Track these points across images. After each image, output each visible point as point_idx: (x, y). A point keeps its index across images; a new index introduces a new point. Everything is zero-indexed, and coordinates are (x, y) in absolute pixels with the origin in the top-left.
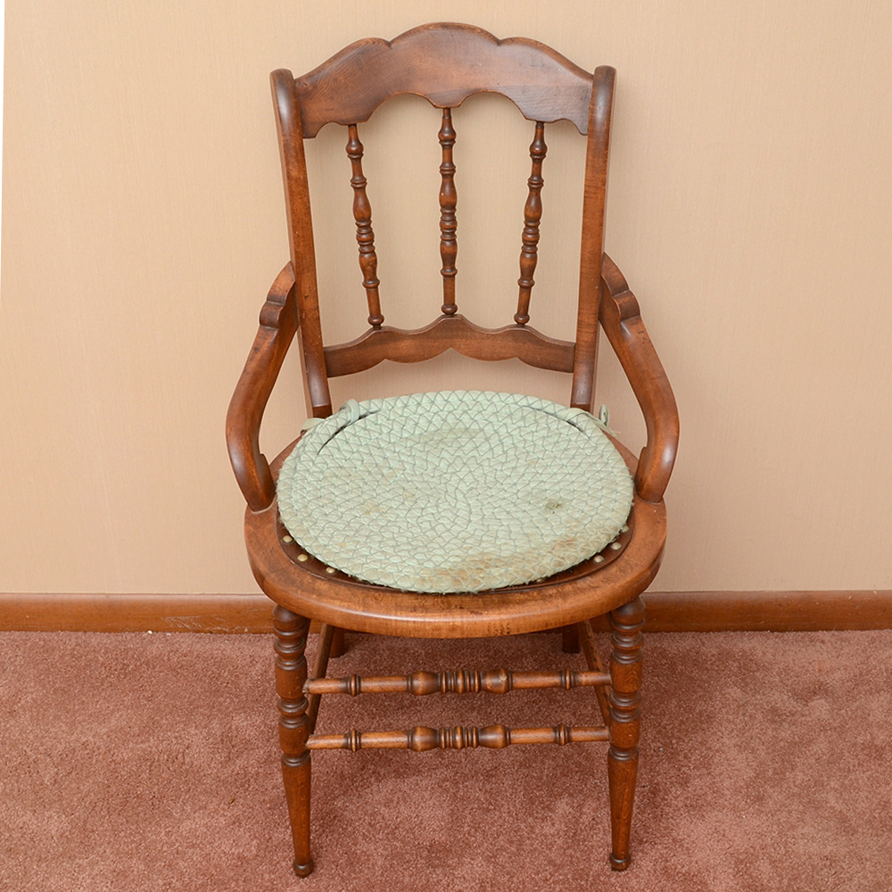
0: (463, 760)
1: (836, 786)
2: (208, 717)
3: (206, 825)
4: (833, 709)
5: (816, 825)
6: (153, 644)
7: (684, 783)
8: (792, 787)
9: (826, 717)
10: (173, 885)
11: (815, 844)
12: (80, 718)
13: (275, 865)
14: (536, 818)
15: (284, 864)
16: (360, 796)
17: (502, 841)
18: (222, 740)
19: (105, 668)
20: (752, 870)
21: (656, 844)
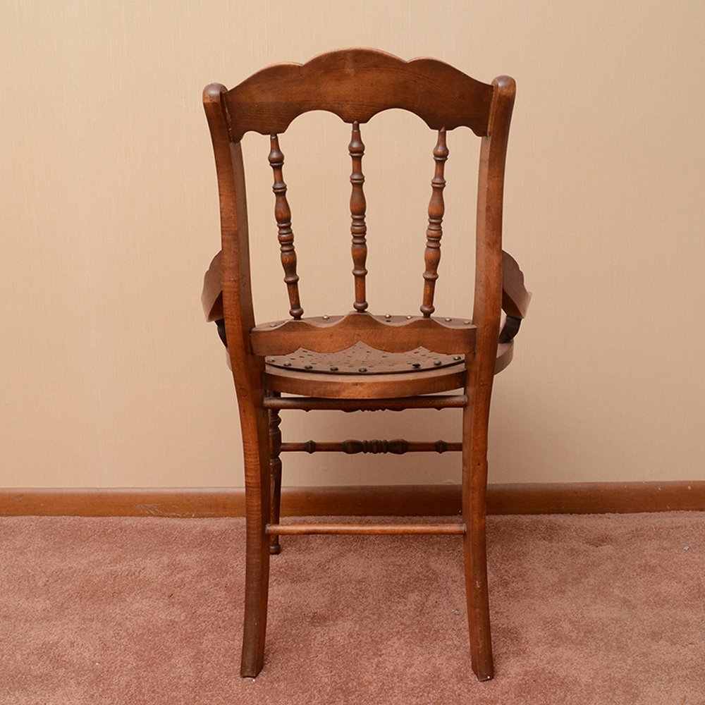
1: (620, 585)
2: (160, 555)
3: (149, 606)
4: (616, 549)
5: (605, 604)
6: (128, 520)
8: (587, 586)
9: (611, 553)
10: (120, 634)
11: (604, 613)
12: (69, 556)
14: (394, 602)
17: (367, 613)
18: (168, 565)
19: (91, 531)
20: (556, 626)
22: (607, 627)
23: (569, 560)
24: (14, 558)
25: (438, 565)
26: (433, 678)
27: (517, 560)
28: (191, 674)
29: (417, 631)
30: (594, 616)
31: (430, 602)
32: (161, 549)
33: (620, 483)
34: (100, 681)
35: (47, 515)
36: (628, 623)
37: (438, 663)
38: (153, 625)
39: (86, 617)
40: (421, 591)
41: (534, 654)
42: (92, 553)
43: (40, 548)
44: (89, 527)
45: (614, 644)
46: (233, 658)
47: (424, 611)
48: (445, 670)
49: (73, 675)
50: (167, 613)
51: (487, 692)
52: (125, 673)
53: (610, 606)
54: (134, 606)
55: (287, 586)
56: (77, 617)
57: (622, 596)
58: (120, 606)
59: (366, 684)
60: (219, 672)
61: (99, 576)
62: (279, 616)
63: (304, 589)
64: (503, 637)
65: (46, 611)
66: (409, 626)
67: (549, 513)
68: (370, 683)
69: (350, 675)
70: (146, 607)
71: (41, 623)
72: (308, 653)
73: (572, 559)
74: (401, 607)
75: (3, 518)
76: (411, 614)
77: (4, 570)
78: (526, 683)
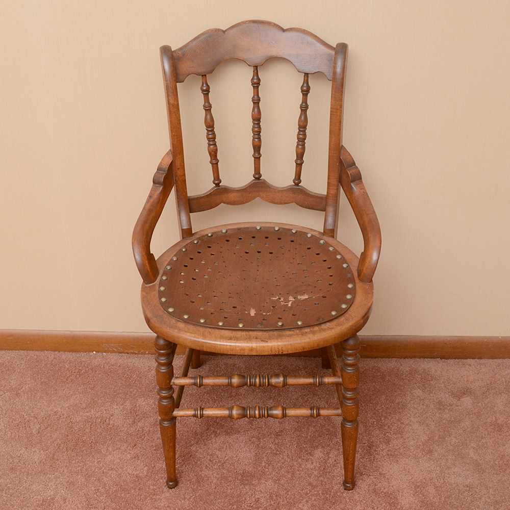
0: (264, 426)
1: (474, 446)
2: (124, 399)
3: (119, 458)
4: (474, 403)
5: (462, 467)
6: (96, 359)
7: (388, 442)
8: (449, 445)
9: (470, 407)
10: (100, 491)
11: (460, 478)
12: (54, 398)
13: (157, 481)
14: (303, 459)
15: (161, 481)
16: (205, 445)
17: (283, 471)
18: (131, 412)
19: (69, 371)
20: (424, 491)
21: (370, 475)
24: (12, 401)
27: (398, 414)
29: (320, 492)
30: (453, 481)
31: (330, 460)
32: (125, 393)
35: (33, 350)
39: (72, 470)
40: (324, 447)
42: (72, 396)
43: (31, 388)
47: (326, 471)
50: (133, 467)
53: (466, 470)
54: (108, 458)
55: (222, 439)
56: (66, 470)
57: (475, 458)
58: (97, 458)
61: (78, 423)
62: (217, 474)
63: (236, 443)
66: (315, 487)
70: (117, 460)
71: (39, 477)
73: (439, 414)
74: (309, 466)
76: (316, 473)
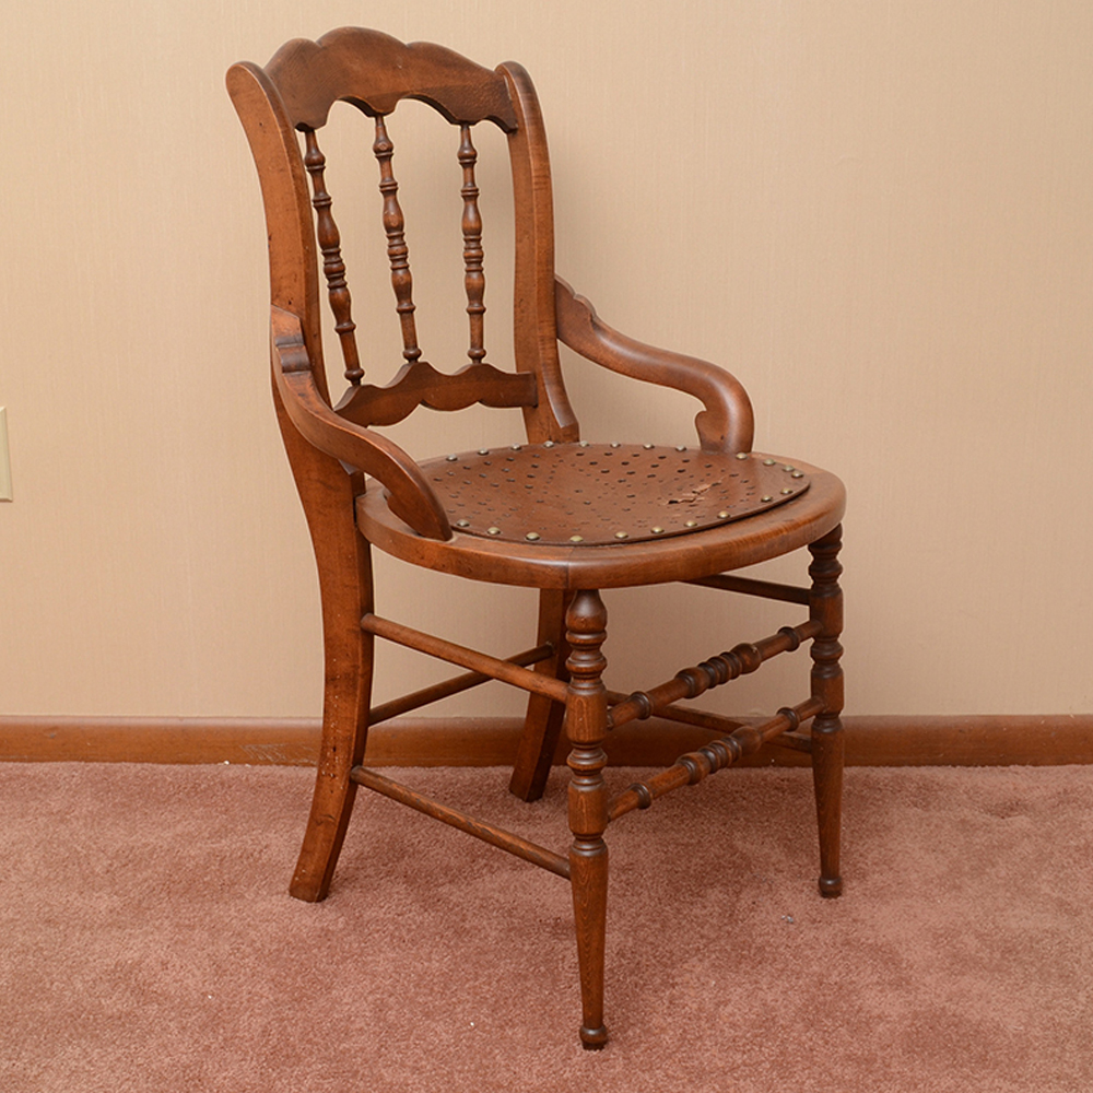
1: (1049, 878)
4: (1036, 822)
5: (1029, 908)
6: (230, 770)
8: (995, 879)
9: (1028, 827)
10: (241, 950)
11: (1030, 922)
14: (684, 902)
16: (469, 884)
19: (174, 786)
22: (1037, 943)
23: (961, 837)
24: (51, 829)
25: (748, 845)
26: (764, 1022)
27: (877, 838)
28: (367, 1014)
29: (728, 948)
30: (1014, 926)
31: (743, 902)
32: (292, 817)
33: (1034, 716)
34: (218, 1024)
35: (97, 761)
36: (1072, 938)
37: (770, 999)
38: (294, 936)
39: (181, 922)
40: (726, 885)
41: (925, 985)
42: (179, 821)
43: (91, 812)
44: (169, 779)
45: (1053, 970)
46: (432, 989)
47: (735, 917)
48: (783, 1010)
49: (173, 1014)
50: (314, 917)
51: (856, 1045)
52: (257, 1011)
53: (1038, 911)
54: (259, 905)
55: (505, 876)
56: (166, 923)
57: (1055, 895)
58: (236, 905)
59: (657, 1031)
60: (411, 1011)
61: (194, 858)
62: (499, 924)
63: (535, 881)
64: (871, 958)
65: (114, 914)
66: (714, 940)
67: (918, 765)
68: (663, 1030)
69: (629, 1017)
70: (279, 908)
71: (109, 932)
72: (555, 981)
73: (965, 837)
74: (696, 911)
75: (26, 765)
76: (715, 921)
77: (36, 846)
78: (918, 1032)
